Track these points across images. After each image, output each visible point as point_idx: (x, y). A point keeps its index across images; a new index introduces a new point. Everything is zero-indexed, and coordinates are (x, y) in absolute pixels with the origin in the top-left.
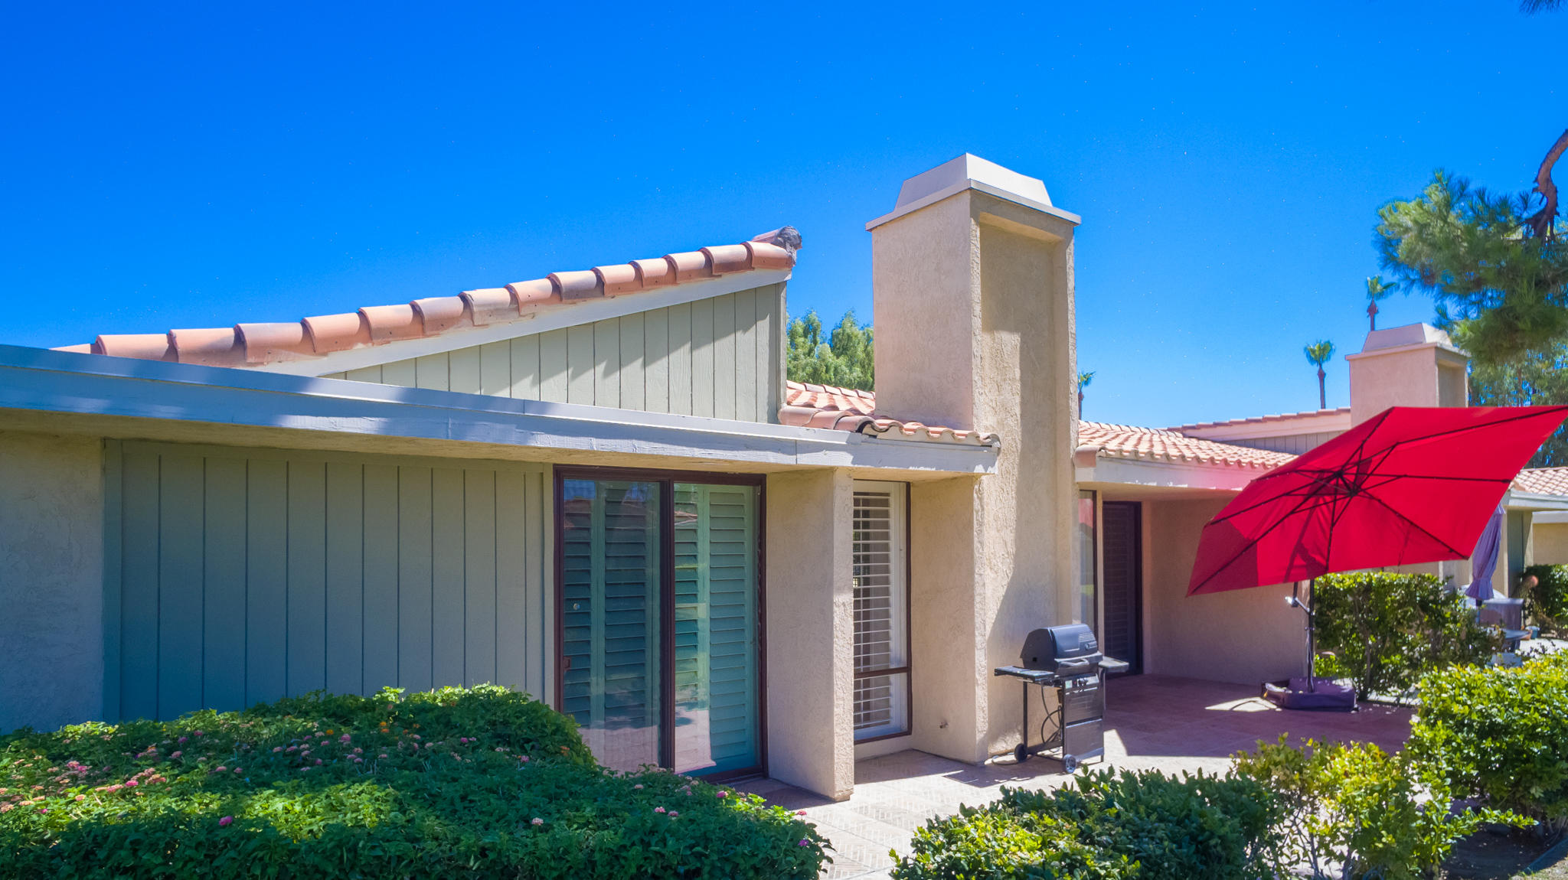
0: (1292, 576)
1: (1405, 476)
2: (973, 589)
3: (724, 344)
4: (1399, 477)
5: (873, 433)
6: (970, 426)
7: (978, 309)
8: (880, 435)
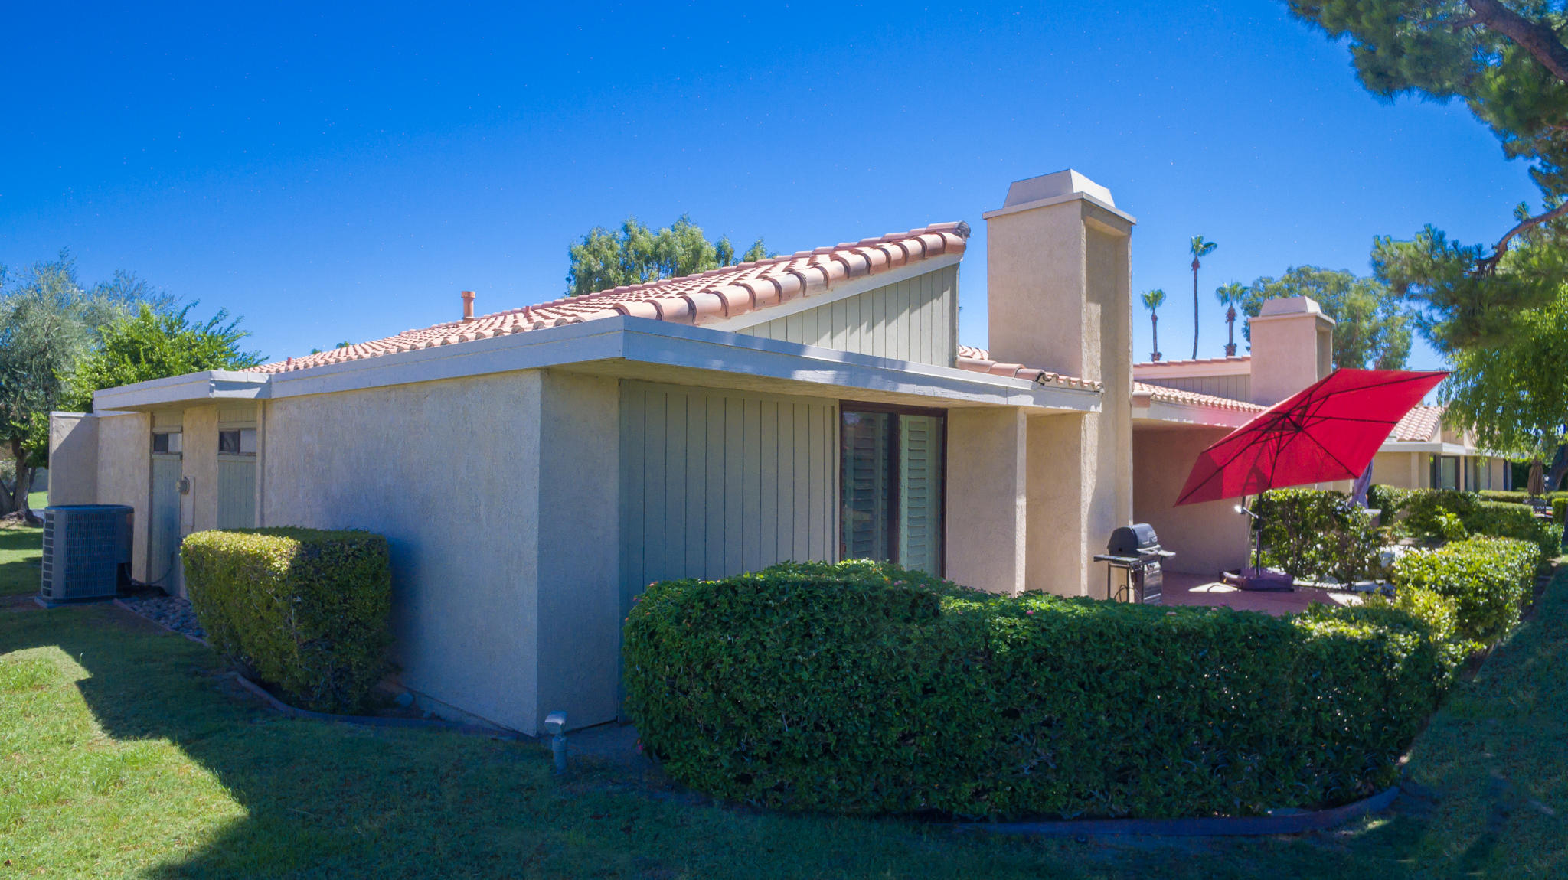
0: (1242, 492)
1: (1331, 418)
2: (1080, 497)
3: (926, 308)
4: (1326, 418)
5: (1043, 381)
6: (1079, 375)
7: (1084, 288)
8: (1047, 384)
